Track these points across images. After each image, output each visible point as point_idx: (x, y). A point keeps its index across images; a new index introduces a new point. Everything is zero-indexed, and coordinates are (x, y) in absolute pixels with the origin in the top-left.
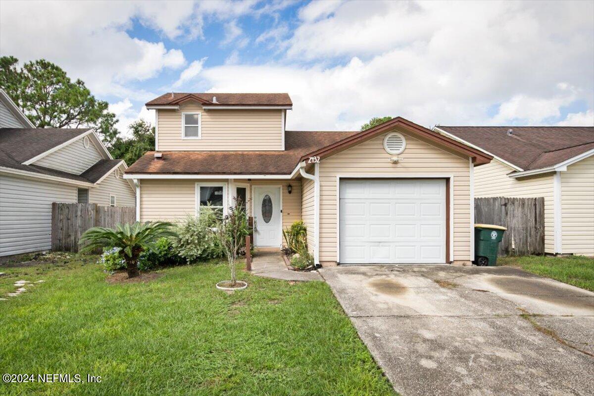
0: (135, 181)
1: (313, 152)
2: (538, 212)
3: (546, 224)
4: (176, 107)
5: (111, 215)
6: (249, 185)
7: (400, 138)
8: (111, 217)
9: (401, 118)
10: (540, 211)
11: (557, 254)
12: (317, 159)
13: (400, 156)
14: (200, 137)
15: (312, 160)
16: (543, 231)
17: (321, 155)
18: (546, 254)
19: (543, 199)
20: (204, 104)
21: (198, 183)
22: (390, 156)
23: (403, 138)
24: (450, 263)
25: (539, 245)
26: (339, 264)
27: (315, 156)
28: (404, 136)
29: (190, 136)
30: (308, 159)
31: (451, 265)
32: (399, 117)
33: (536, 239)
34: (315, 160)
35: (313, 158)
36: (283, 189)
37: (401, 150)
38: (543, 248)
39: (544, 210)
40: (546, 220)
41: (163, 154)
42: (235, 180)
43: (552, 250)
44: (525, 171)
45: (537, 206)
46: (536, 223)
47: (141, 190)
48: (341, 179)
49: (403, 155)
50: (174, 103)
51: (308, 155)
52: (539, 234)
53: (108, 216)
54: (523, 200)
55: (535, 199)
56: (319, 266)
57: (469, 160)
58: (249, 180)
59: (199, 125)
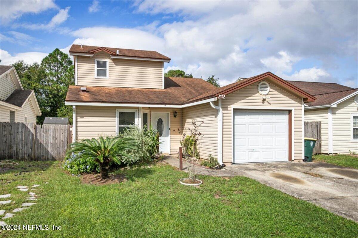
0: (74, 107)
1: (221, 92)
2: (318, 130)
3: (322, 137)
4: (91, 56)
5: (46, 131)
6: (149, 111)
7: (266, 85)
8: (46, 133)
9: (271, 73)
10: (319, 130)
11: (330, 154)
12: (224, 96)
13: (266, 96)
14: (107, 77)
15: (220, 96)
16: (321, 141)
17: (226, 94)
18: (323, 153)
19: (320, 122)
20: (112, 55)
21: (118, 109)
22: (261, 96)
23: (268, 85)
24: (292, 161)
25: (319, 148)
26: (233, 164)
27: (222, 94)
28: (269, 84)
29: (100, 76)
30: (218, 96)
31: (293, 162)
32: (269, 72)
33: (318, 145)
34: (222, 97)
35: (221, 96)
36: (171, 115)
37: (267, 92)
38: (321, 150)
39: (321, 128)
40: (322, 134)
41: (87, 88)
42: (143, 108)
43: (328, 151)
44: (309, 106)
45: (318, 126)
46: (317, 136)
47: (76, 114)
48: (234, 109)
49: (268, 95)
50: (91, 52)
51: (218, 93)
52: (319, 142)
53: (43, 132)
54: (311, 123)
55: (317, 122)
56: (224, 166)
57: (301, 100)
58: (149, 108)
59: (107, 69)
